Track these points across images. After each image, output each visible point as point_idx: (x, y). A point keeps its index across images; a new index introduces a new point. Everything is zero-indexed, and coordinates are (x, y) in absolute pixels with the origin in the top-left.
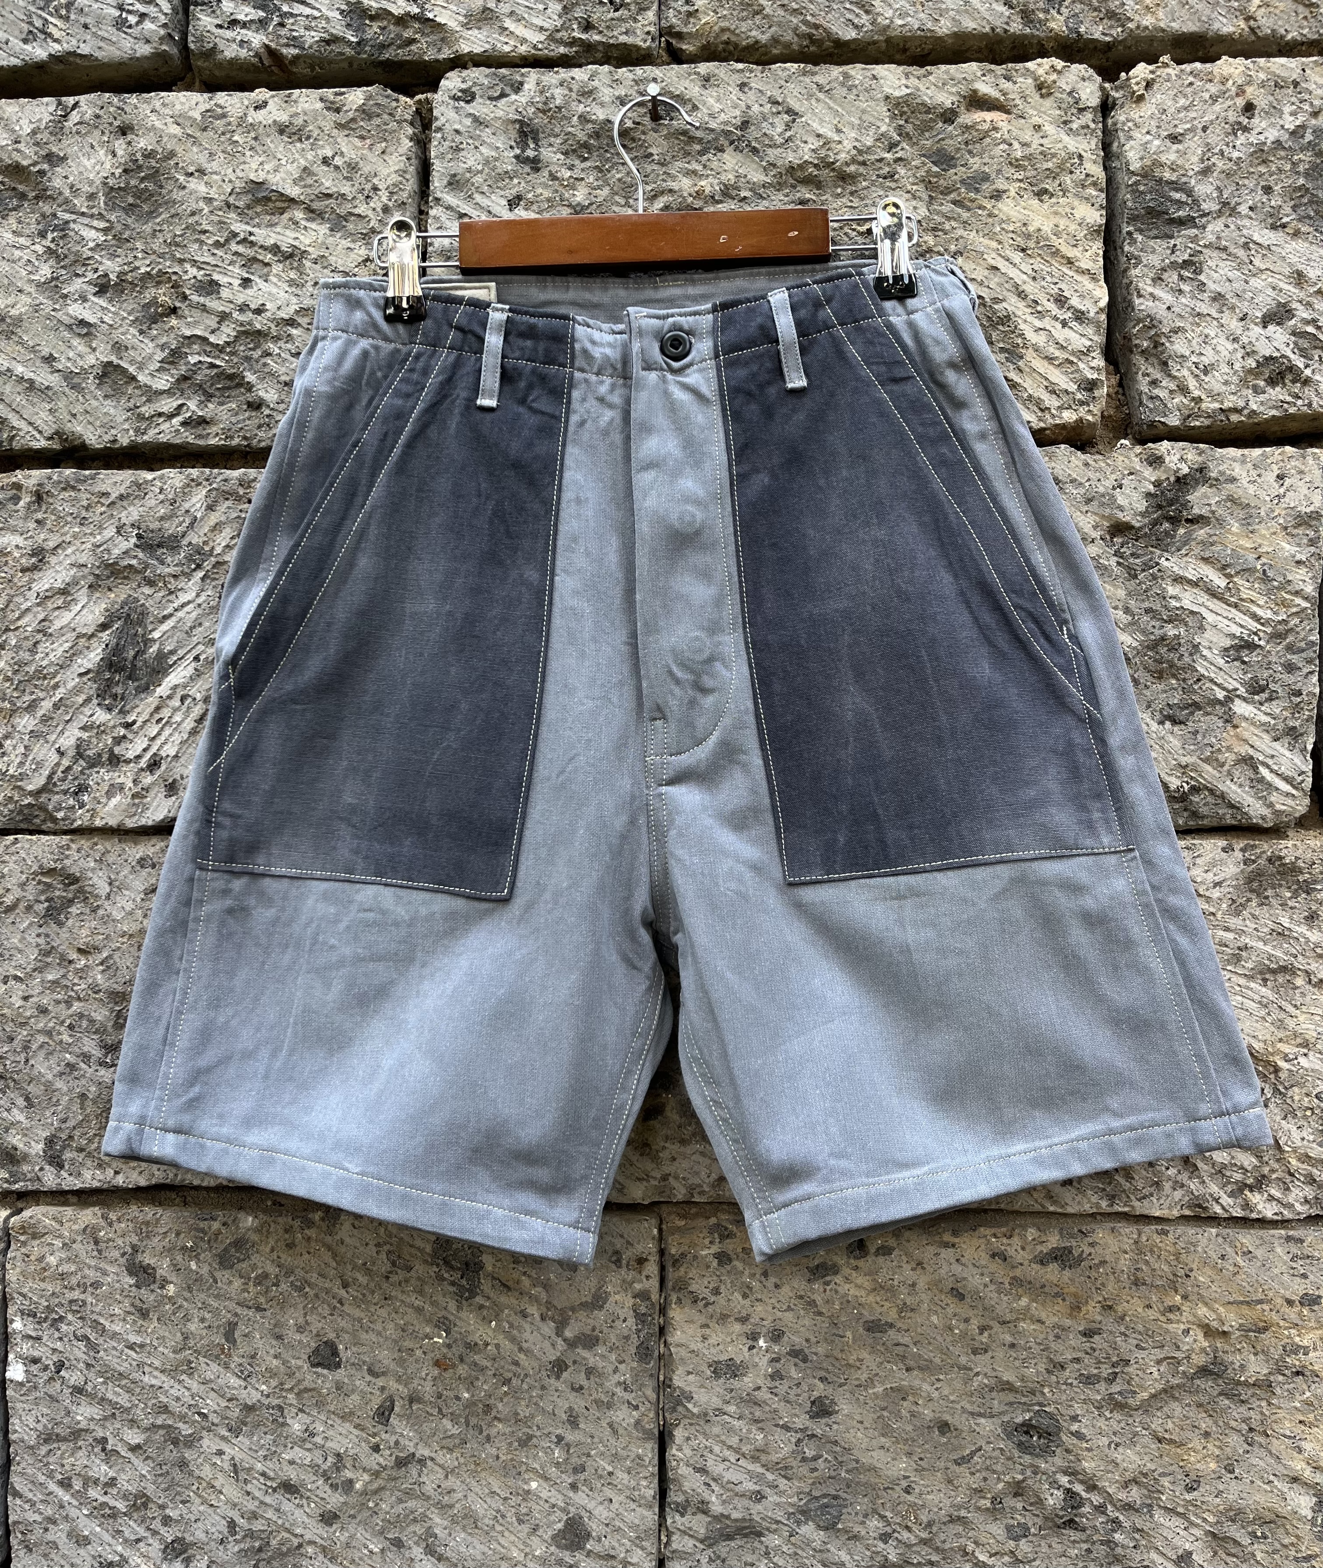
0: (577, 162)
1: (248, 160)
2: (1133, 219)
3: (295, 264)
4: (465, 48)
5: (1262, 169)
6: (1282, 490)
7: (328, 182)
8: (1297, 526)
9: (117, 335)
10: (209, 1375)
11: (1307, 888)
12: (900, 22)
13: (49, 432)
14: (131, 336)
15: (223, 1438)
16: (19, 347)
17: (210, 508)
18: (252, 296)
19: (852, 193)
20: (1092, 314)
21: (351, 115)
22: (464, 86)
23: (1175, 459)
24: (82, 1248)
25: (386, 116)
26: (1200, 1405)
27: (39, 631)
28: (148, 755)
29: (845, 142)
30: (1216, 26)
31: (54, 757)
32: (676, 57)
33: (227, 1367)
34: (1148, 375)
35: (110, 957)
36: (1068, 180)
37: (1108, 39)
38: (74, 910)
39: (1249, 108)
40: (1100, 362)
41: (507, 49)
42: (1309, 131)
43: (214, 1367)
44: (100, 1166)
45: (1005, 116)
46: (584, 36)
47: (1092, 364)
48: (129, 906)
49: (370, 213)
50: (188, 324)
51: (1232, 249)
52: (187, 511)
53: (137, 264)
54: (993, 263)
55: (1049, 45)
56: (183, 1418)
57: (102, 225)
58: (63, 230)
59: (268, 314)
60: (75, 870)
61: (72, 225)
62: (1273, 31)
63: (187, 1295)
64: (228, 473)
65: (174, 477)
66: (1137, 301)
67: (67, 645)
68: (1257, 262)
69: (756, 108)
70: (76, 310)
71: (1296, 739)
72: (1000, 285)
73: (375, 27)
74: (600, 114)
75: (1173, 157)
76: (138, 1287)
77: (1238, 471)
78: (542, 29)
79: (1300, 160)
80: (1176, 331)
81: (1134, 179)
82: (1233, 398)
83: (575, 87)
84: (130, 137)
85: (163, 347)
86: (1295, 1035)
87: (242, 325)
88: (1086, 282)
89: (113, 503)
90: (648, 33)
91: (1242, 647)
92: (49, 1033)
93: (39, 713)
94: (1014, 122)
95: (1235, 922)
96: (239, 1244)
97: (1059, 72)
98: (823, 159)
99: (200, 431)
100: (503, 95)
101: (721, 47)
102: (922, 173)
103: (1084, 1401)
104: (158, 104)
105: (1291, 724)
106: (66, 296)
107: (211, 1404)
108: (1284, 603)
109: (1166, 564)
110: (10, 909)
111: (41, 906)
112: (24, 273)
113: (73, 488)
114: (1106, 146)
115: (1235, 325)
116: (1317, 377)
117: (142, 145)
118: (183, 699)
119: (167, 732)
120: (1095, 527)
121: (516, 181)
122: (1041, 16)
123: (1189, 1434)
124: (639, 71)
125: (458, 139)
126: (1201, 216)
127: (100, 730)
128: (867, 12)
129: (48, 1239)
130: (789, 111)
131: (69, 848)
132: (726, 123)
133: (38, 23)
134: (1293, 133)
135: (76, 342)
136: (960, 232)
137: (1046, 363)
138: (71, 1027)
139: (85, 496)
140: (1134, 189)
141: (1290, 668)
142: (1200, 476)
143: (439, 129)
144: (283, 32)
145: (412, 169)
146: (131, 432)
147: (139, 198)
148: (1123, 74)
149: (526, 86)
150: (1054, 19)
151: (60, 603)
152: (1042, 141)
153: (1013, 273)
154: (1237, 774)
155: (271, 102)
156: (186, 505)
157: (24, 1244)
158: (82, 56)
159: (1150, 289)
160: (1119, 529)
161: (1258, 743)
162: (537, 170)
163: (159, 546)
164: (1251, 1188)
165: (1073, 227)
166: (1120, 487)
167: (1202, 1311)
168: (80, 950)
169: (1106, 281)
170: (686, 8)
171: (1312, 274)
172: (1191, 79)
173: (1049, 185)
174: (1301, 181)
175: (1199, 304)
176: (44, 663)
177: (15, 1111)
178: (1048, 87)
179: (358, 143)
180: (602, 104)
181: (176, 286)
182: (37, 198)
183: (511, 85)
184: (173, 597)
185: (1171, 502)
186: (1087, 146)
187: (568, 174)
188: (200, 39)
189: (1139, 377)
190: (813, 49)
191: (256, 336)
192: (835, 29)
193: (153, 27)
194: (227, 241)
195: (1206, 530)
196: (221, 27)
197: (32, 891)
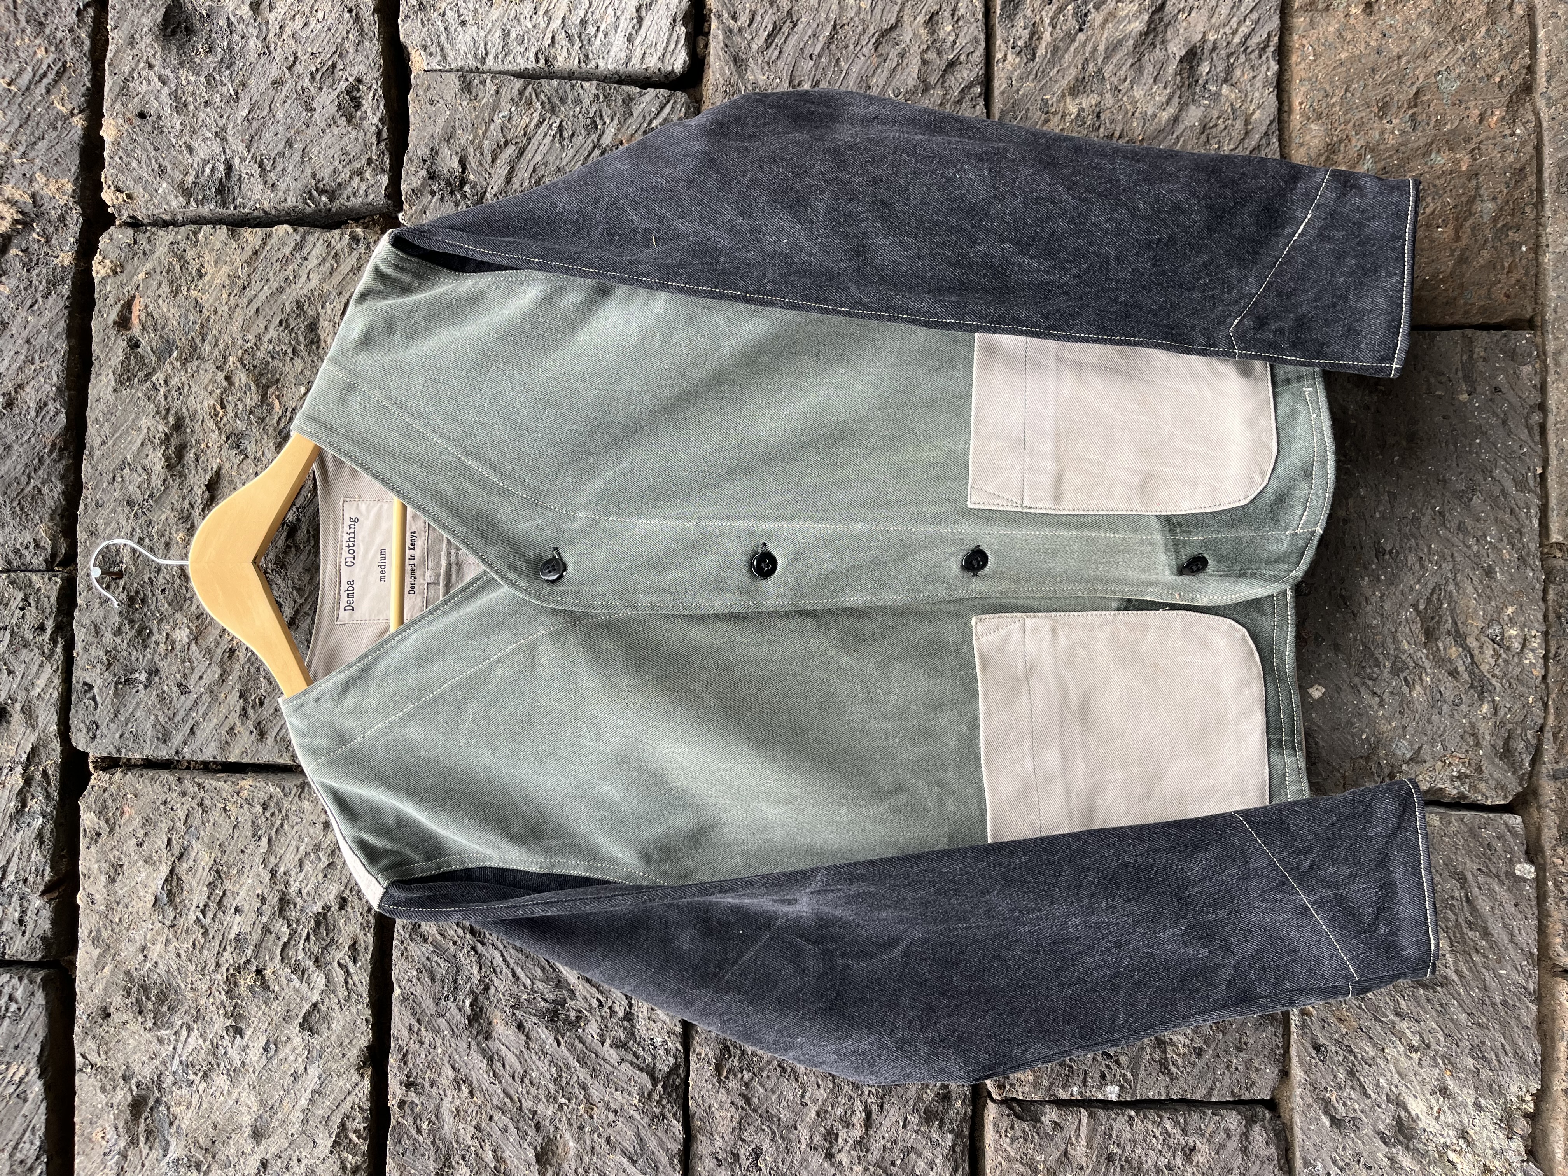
0: (153, 639)
1: (135, 910)
2: (224, 204)
3: (225, 869)
4: (53, 729)
5: (191, 108)
6: (442, 102)
7: (159, 841)
8: (470, 92)
9: (277, 1020)
12: (55, 378)
13: (356, 1077)
14: (278, 1007)
16: (285, 1103)
17: (426, 939)
18: (250, 905)
19: (192, 420)
21: (102, 823)
22: (84, 730)
23: (414, 179)
25: (106, 795)
27: (522, 1081)
29: (149, 424)
30: (76, 139)
31: (625, 1066)
32: (70, 559)
34: (348, 198)
36: (190, 253)
37: (81, 219)
39: (142, 116)
40: (336, 233)
41: (55, 694)
42: (163, 72)
45: (136, 301)
46: (49, 631)
47: (338, 238)
49: (185, 807)
50: (271, 959)
51: (252, 131)
52: (428, 959)
53: (218, 1003)
54: (253, 311)
55: (82, 265)
57: (184, 1032)
58: (187, 1066)
59: (265, 891)
60: (717, 1049)
61: (184, 1058)
62: (83, 96)
65: (400, 970)
66: (289, 204)
67: (535, 1057)
68: (264, 114)
69: (117, 494)
70: (255, 1054)
71: (632, 100)
72: (271, 307)
73: (30, 803)
74: (114, 619)
75: (177, 173)
77: (426, 134)
78: (41, 666)
79: (186, 78)
80: (314, 175)
81: (193, 203)
82: (369, 135)
83: (91, 639)
84: (112, 1010)
85: (289, 981)
87: (274, 914)
88: (272, 241)
89: (419, 1021)
90: (50, 579)
91: (561, 135)
93: (589, 1081)
94: (142, 293)
97: (105, 258)
98: (162, 442)
99: (361, 949)
100: (94, 699)
101: (66, 521)
102: (178, 365)
104: (85, 986)
105: (620, 102)
106: (243, 1063)
108: (530, 104)
110: (748, 1102)
111: (746, 1076)
112: (222, 1098)
113: (405, 1055)
114: (166, 224)
115: (312, 131)
116: (355, 73)
117: (119, 999)
121: (166, 688)
122: (58, 270)
124: (81, 587)
125: (126, 735)
126: (225, 152)
127: (604, 1028)
128: (46, 404)
130: (121, 468)
132: (128, 518)
133: (11, 1089)
134: (164, 83)
135: (282, 1055)
136: (227, 337)
137: (335, 274)
139: (412, 1046)
140: (200, 203)
141: (578, 101)
142: (429, 162)
143: (119, 751)
144: (31, 879)
145: (151, 773)
146: (360, 1007)
147: (163, 1002)
148: (109, 210)
149: (88, 680)
150: (62, 261)
151: (499, 1065)
152: (158, 271)
153: (262, 297)
155: (88, 891)
157: (1012, 1085)
158: (41, 1052)
159: (280, 193)
161: (634, 127)
162: (157, 671)
163: (455, 981)
165: (228, 250)
169: (272, 225)
170: (32, 548)
171: (274, 73)
172: (117, 158)
173: (194, 268)
174: (203, 79)
175: (294, 157)
176: (548, 1076)
178: (116, 266)
179: (126, 816)
180: (105, 618)
181: (238, 969)
182: (160, 1089)
183: (86, 691)
184: (498, 969)
185: (448, 183)
186: (164, 238)
187: (162, 645)
188: (33, 950)
189: (349, 204)
190: (71, 448)
191: (284, 902)
192: (57, 431)
193: (21, 990)
194: (202, 926)
195: (470, 158)
196: (24, 933)
197: (733, 1084)
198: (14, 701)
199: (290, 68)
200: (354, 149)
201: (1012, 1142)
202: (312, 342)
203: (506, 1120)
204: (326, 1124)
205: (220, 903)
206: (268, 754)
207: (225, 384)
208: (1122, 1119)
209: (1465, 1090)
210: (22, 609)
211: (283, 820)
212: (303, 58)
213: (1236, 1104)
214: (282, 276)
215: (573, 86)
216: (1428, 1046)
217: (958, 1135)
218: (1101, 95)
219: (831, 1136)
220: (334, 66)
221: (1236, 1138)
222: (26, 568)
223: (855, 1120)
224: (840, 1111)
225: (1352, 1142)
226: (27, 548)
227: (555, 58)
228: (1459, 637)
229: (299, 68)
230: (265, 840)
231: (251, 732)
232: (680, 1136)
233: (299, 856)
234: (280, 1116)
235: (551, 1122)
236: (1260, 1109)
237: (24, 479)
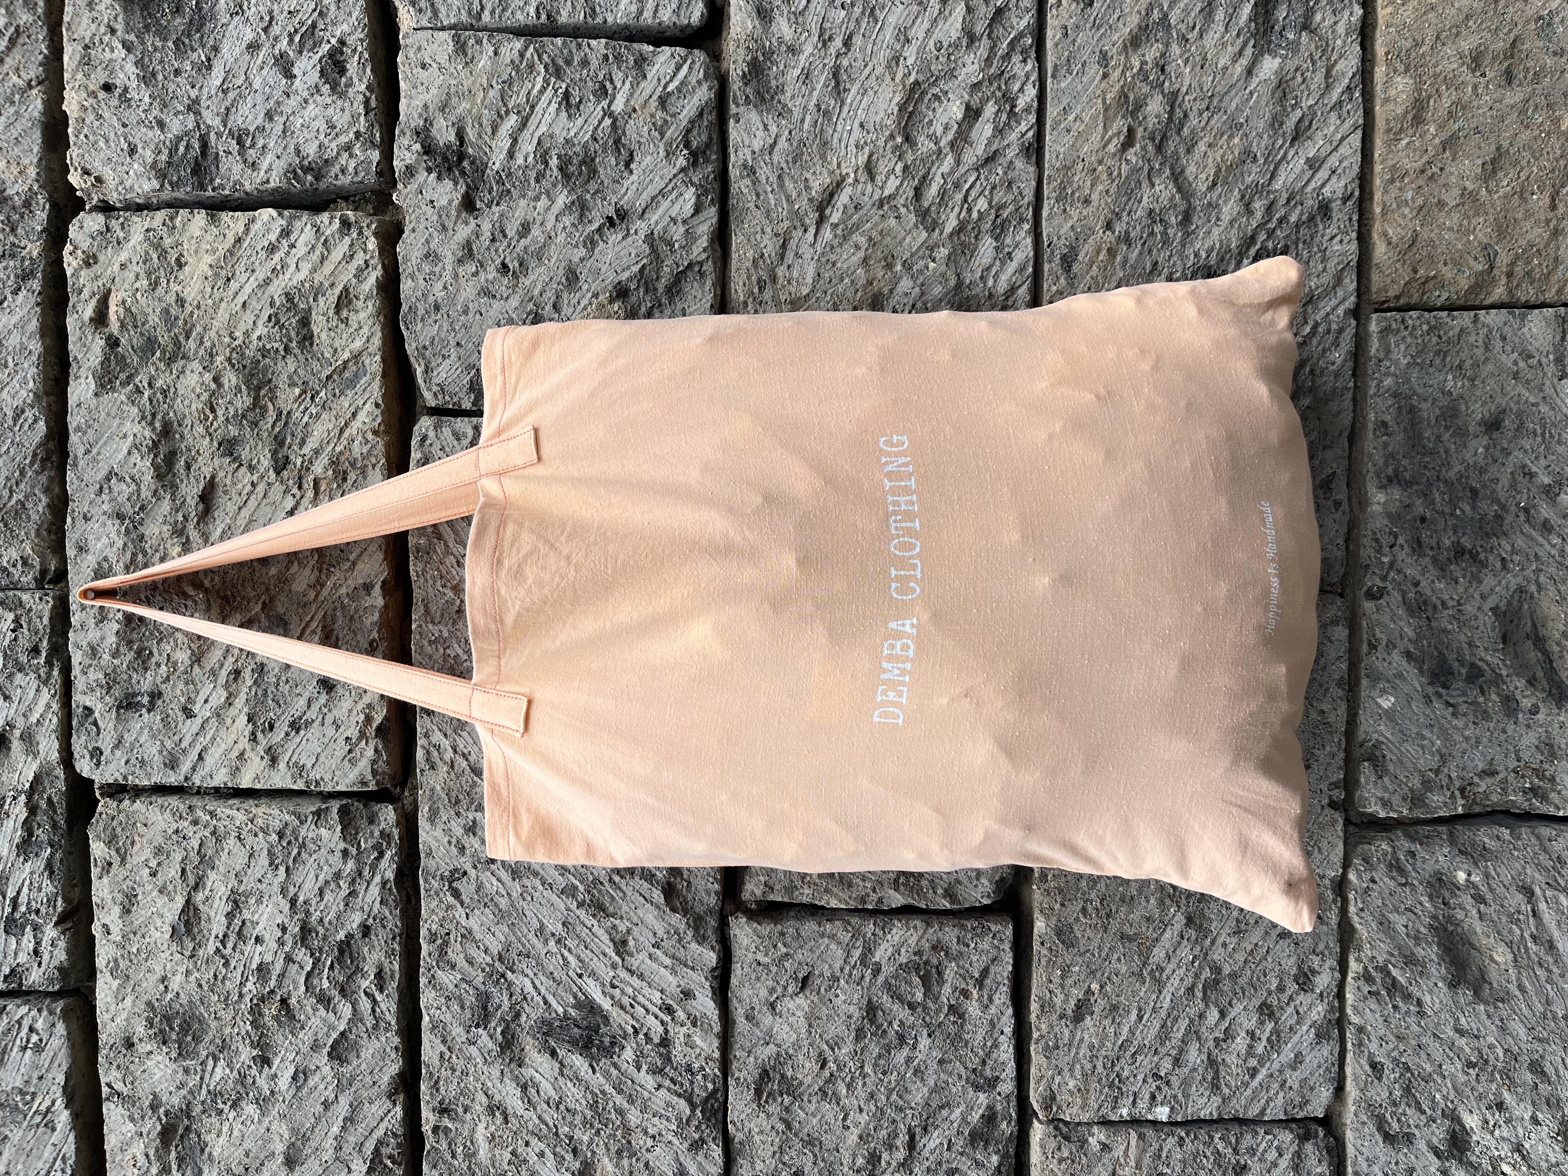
0: (154, 660)
1: (153, 940)
2: (202, 187)
3: (243, 899)
4: (55, 756)
5: (160, 77)
6: (434, 65)
7: (172, 871)
8: (465, 54)
9: (305, 1049)
10: (1163, 955)
11: (769, 54)
12: (31, 384)
13: (389, 1104)
14: (305, 1037)
15: (1213, 943)
16: (317, 1130)
17: (453, 967)
18: (271, 936)
19: (180, 425)
20: (284, 223)
21: (113, 853)
22: (88, 757)
23: (408, 155)
24: (1063, 1059)
25: (115, 823)
26: (1188, 151)
27: (557, 1108)
28: (661, 1015)
29: (135, 430)
30: (36, 114)
31: (663, 1092)
32: (61, 576)
33: (1157, 940)
34: (337, 176)
35: (827, 1043)
36: (168, 242)
37: (47, 206)
38: (789, 1074)
39: (108, 88)
40: (325, 216)
41: (55, 720)
42: (127, 37)
43: (1156, 951)
44: (996, 1047)
45: (113, 295)
46: (44, 654)
47: (327, 223)
48: (786, 1028)
49: (198, 836)
50: (295, 989)
51: (228, 103)
52: (456, 986)
53: (243, 1033)
54: (239, 306)
55: (53, 257)
56: (1197, 976)
57: (211, 1062)
58: (215, 1095)
59: (286, 921)
60: (756, 1074)
61: (212, 1088)
62: (40, 65)
63: (1098, 975)
64: (424, 953)
65: (427, 998)
66: (272, 184)
67: (569, 1084)
68: (239, 82)
69: (105, 507)
70: (284, 1082)
71: (644, 60)
72: (259, 300)
73: (38, 832)
74: (112, 640)
75: (148, 153)
76: (1093, 1013)
77: (418, 102)
78: (38, 690)
79: (153, 44)
80: (298, 152)
81: (167, 185)
82: (356, 104)
83: (88, 662)
84: (136, 1040)
85: (315, 1010)
86: (889, 67)
87: (296, 943)
88: (256, 227)
89: (449, 1049)
90: (41, 599)
91: (568, 103)
92: (890, 1092)
93: (626, 1105)
94: (118, 286)
95: (797, 114)
96: (1059, 933)
97: (76, 248)
98: (150, 450)
99: (387, 977)
100: (95, 723)
101: (53, 537)
102: (162, 365)
103: (1183, 246)
104: (107, 1016)
105: (632, 63)
106: (272, 1092)
107: (1186, 953)
108: (531, 67)
109: (497, 165)
110: (789, 1126)
111: (786, 1100)
112: (252, 1127)
113: (437, 1082)
114: (139, 208)
115: (293, 102)
116: (338, 33)
117: (142, 1030)
118: (614, 987)
119: (640, 998)
120: (467, 223)
121: (170, 712)
122: (27, 263)
123: (1210, 160)
124: (73, 607)
125: (133, 762)
126: (199, 129)
127: (640, 1055)
128: (23, 412)
129: (1055, 1087)
130: (108, 479)
131: (738, 1078)
132: (119, 532)
133: (38, 1119)
134: (129, 50)
135: (311, 1083)
136: (213, 334)
137: (326, 263)
138: (884, 1073)
139: (443, 1072)
140: (174, 186)
141: (585, 63)
142: (423, 135)
143: (125, 778)
144: (43, 911)
145: (160, 800)
146: (389, 1035)
147: (187, 1031)
148: (78, 194)
149: (88, 704)
150: (30, 253)
151: (533, 1091)
152: (134, 263)
153: (248, 289)
154: (673, 110)
155: (103, 921)
156: (451, 987)
157: (1059, 1108)
158: (66, 1083)
159: (262, 173)
160: (469, 205)
161: (648, 92)
162: (160, 694)
163: (485, 1008)
164: (1013, 106)
165: (209, 238)
166: (432, 202)
167: (1111, 148)
168: (823, 1067)
169: (254, 208)
170: (19, 566)
171: (249, 36)
172: (82, 137)
173: (172, 257)
174: (170, 44)
175: (275, 131)
176: (584, 1103)
177: (953, 1117)
178: (88, 257)
179: (137, 846)
180: (103, 638)
181: (262, 999)
182: (189, 1117)
183: (87, 716)
184: (529, 997)
185: (445, 159)
186: (139, 224)
187: (163, 667)
188: (51, 981)
189: (338, 183)
190: (54, 458)
191: (306, 931)
192: (37, 440)
193: (41, 1021)
194: (223, 957)
195: (468, 130)
196: (40, 964)
197: (773, 1108)
198: (12, 727)
199: (266, 30)
200: (342, 120)
201: (1060, 1162)
202: (305, 339)
203: (542, 1146)
204: (360, 1151)
205: (240, 933)
206: (281, 779)
207: (213, 386)
208: (1171, 1141)
209: (1522, 1105)
210: (13, 631)
211: (300, 848)
212: (281, 18)
213: (1288, 1122)
214: (271, 264)
215: (579, 46)
216: (1486, 1062)
217: (1005, 1156)
218: (1167, 45)
219: (874, 1159)
220: (314, 26)
221: (1288, 1156)
222: (15, 586)
223: (898, 1142)
224: (884, 1132)
225: (1405, 1157)
226: (14, 566)
227: (558, 12)
228: (1539, 641)
229: (276, 30)
230: (282, 869)
231: (262, 758)
232: (720, 1162)
233: (319, 885)
234: (314, 1144)
235: (589, 1146)
236: (1313, 1126)
237: (6, 493)
